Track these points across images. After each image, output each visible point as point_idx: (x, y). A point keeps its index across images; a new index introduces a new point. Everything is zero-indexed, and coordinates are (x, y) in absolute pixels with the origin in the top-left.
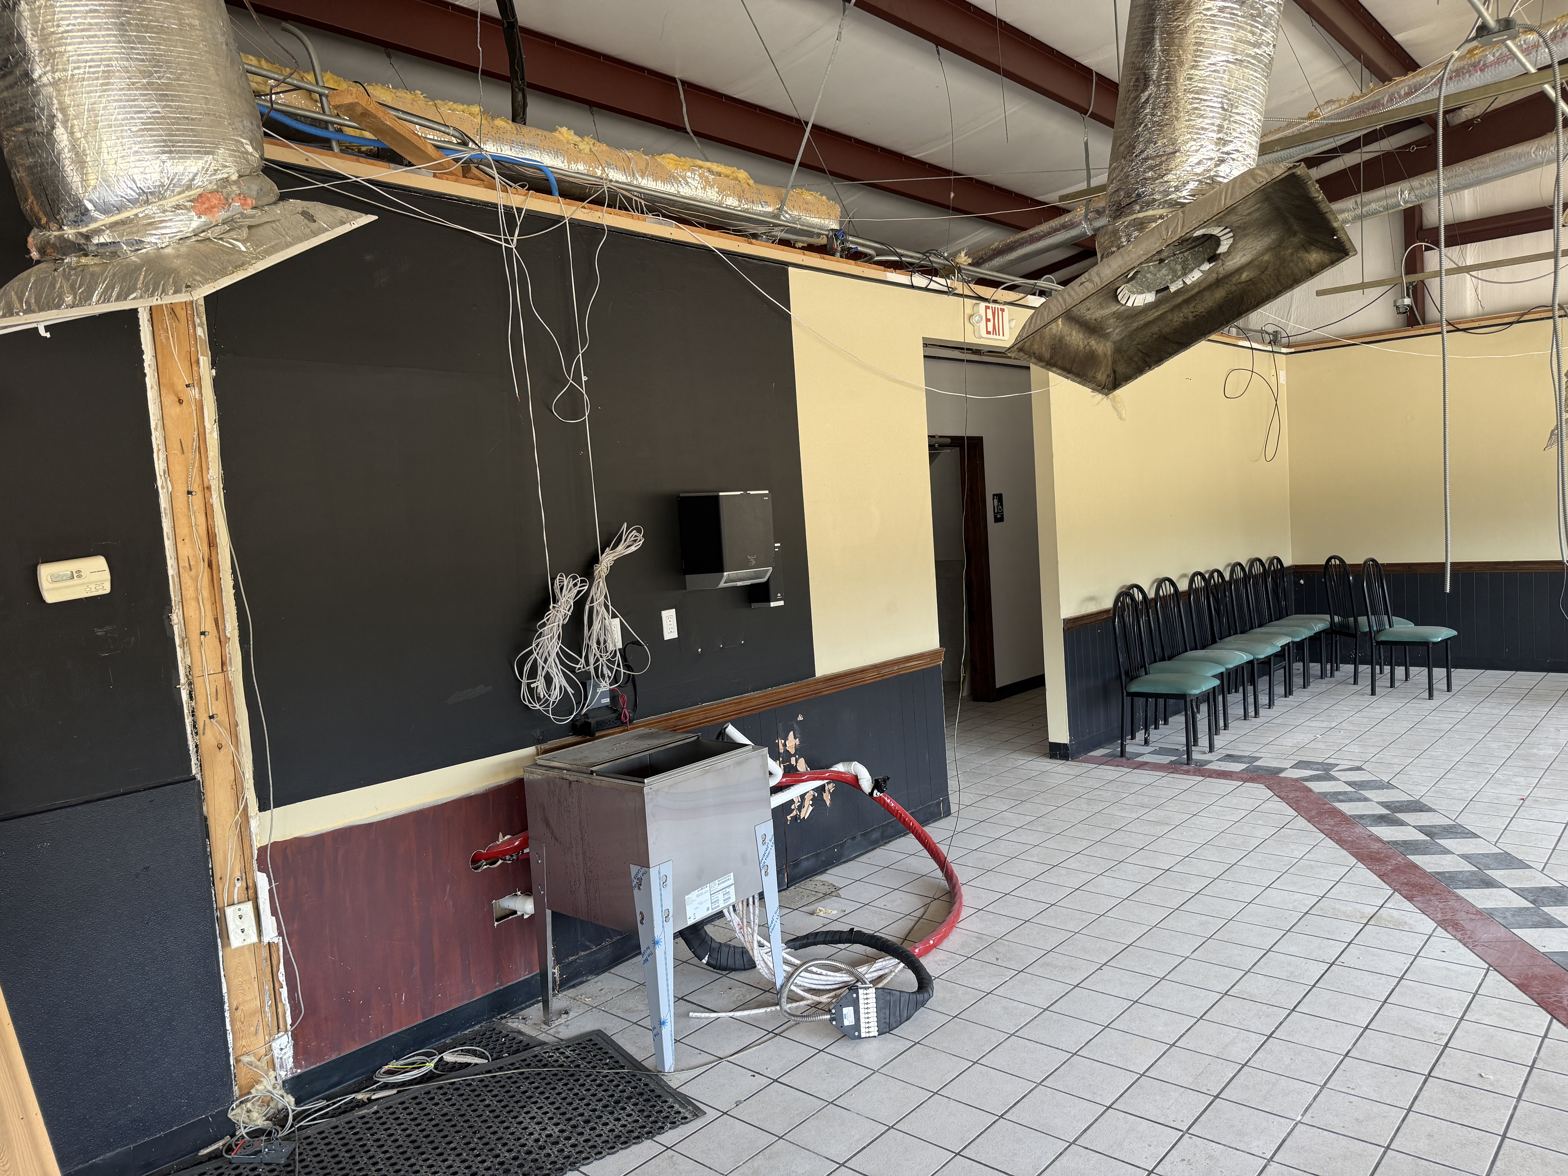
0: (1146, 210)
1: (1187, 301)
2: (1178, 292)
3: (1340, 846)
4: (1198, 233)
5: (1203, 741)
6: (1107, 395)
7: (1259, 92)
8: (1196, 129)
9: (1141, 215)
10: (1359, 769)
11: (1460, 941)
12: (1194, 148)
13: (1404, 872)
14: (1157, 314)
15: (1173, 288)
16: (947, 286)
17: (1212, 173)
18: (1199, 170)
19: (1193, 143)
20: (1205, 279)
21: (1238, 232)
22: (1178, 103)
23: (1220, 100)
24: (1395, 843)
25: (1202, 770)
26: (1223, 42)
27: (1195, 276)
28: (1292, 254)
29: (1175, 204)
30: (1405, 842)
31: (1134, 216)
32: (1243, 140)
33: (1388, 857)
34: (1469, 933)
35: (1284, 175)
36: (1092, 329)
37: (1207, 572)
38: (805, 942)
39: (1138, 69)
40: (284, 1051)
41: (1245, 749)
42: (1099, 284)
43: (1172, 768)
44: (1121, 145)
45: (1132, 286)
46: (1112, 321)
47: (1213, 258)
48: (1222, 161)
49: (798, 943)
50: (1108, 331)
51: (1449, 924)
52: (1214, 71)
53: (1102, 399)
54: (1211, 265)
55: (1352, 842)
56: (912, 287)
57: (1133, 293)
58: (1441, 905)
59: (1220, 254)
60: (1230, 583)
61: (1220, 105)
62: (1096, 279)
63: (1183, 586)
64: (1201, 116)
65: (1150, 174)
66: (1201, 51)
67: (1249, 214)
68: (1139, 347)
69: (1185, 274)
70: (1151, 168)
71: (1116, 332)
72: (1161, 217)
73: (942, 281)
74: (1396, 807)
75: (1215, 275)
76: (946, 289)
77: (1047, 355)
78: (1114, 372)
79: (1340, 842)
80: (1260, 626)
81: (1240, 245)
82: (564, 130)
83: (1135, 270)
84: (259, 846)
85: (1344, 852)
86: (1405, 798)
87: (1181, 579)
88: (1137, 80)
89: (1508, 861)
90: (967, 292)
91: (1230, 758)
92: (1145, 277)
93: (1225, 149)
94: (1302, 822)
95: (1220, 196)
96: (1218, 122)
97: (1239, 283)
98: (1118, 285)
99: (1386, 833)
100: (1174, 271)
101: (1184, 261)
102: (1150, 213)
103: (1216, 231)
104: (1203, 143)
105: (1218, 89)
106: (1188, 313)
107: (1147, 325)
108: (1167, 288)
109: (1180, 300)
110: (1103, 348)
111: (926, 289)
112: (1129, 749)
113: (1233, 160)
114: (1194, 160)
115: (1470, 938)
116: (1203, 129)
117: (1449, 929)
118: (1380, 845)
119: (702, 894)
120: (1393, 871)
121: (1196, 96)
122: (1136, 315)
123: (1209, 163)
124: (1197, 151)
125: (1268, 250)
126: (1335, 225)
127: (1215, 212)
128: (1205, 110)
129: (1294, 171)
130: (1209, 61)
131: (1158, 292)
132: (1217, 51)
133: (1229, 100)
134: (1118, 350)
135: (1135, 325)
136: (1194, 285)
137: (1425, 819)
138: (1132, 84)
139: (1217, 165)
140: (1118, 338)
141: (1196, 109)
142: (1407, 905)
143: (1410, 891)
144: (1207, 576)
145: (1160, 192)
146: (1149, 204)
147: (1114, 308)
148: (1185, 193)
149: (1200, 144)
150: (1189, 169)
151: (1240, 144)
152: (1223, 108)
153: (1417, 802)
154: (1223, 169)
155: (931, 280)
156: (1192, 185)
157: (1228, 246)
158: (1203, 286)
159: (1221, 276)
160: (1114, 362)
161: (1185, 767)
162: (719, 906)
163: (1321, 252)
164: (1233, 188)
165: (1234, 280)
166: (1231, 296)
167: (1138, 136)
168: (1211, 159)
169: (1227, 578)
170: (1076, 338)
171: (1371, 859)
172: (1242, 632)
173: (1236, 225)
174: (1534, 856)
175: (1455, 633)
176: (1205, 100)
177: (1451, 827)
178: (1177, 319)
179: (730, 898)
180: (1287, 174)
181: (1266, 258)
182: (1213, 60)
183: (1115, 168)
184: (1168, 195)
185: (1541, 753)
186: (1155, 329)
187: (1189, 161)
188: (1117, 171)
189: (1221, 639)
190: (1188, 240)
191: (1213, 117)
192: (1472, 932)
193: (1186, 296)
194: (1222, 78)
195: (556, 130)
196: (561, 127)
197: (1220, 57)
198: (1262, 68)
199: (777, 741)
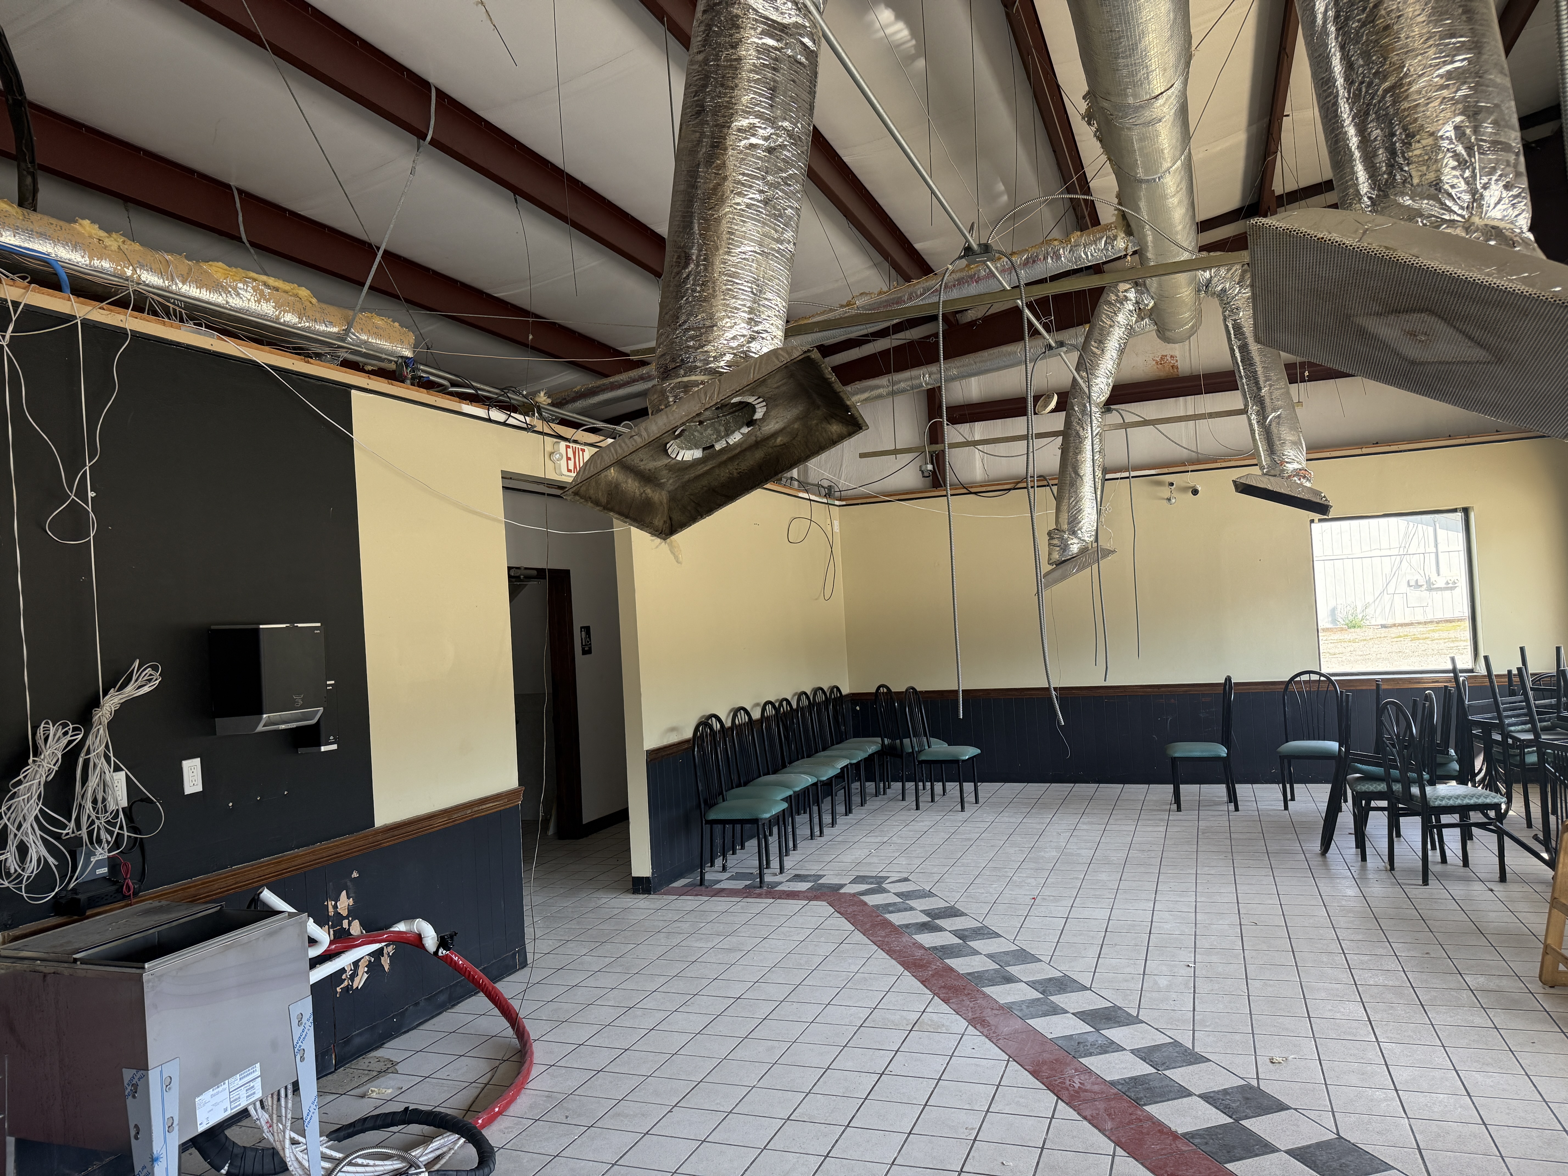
0: (690, 376)
1: (731, 459)
2: (722, 450)
3: (890, 956)
4: (734, 400)
5: (775, 863)
6: (665, 539)
7: (783, 282)
8: (731, 308)
9: (686, 379)
10: (906, 880)
11: (987, 1037)
12: (729, 324)
13: (941, 976)
14: (705, 469)
15: (718, 447)
16: (526, 423)
17: (745, 349)
18: (734, 344)
19: (728, 320)
20: (745, 440)
21: (771, 402)
22: (714, 283)
23: (750, 285)
24: (935, 948)
25: (773, 893)
26: (751, 234)
27: (736, 438)
28: (817, 424)
29: (714, 372)
30: (942, 947)
31: (680, 380)
32: (771, 322)
33: (929, 963)
34: (993, 1028)
35: (801, 358)
36: (647, 478)
37: (777, 701)
38: (350, 1131)
39: (679, 247)
41: (812, 869)
42: (646, 438)
43: (746, 893)
44: (666, 313)
45: (682, 442)
46: (665, 472)
47: (751, 423)
48: (753, 339)
49: (342, 1134)
50: (662, 481)
51: (978, 1022)
52: (744, 259)
53: (660, 544)
54: (749, 429)
55: (900, 951)
56: (489, 420)
57: (682, 448)
58: (971, 1005)
59: (756, 420)
60: (797, 710)
61: (750, 290)
62: (644, 434)
63: (756, 715)
64: (734, 297)
65: (691, 343)
66: (733, 240)
67: (778, 387)
68: (692, 497)
69: (728, 435)
70: (692, 338)
71: (670, 482)
72: (702, 383)
73: (521, 417)
74: (936, 914)
75: (754, 438)
76: (525, 426)
77: (604, 500)
78: (670, 519)
79: (890, 952)
80: (824, 749)
81: (773, 413)
82: (86, 222)
83: (682, 428)
85: (894, 962)
86: (942, 904)
87: (754, 709)
88: (679, 257)
89: (1023, 956)
90: (547, 431)
91: (798, 878)
92: (693, 435)
93: (756, 329)
94: (858, 936)
95: (750, 370)
96: (749, 304)
97: (775, 446)
98: (667, 441)
99: (927, 939)
100: (718, 432)
101: (726, 424)
102: (693, 378)
103: (751, 400)
104: (736, 320)
105: (748, 275)
106: (732, 469)
107: (697, 478)
108: (713, 446)
109: (725, 457)
110: (659, 496)
111: (504, 424)
112: (708, 877)
113: (763, 338)
114: (729, 335)
115: (994, 1032)
116: (736, 308)
117: (978, 1026)
118: (922, 951)
119: (218, 1093)
120: (933, 976)
121: (730, 279)
122: (687, 468)
123: (742, 339)
124: (731, 327)
125: (797, 419)
126: (848, 403)
127: (745, 384)
128: (737, 292)
129: (809, 354)
130: (740, 250)
131: (704, 449)
132: (746, 242)
133: (758, 286)
134: (673, 499)
135: (687, 477)
136: (736, 445)
137: (958, 923)
138: (674, 260)
139: (749, 342)
140: (671, 488)
141: (730, 290)
142: (945, 1007)
143: (947, 993)
144: (777, 705)
145: (701, 361)
146: (692, 370)
147: (666, 461)
148: (722, 364)
149: (733, 321)
150: (725, 342)
151: (768, 325)
152: (752, 292)
153: (952, 907)
154: (754, 346)
155: (510, 416)
156: (728, 357)
157: (762, 413)
158: (744, 446)
159: (759, 439)
160: (670, 509)
161: (758, 891)
162: (240, 1105)
163: (841, 425)
164: (761, 363)
165: (771, 443)
166: (768, 457)
167: (680, 307)
168: (744, 336)
169: (795, 706)
170: (631, 486)
171: (915, 966)
172: (809, 756)
173: (767, 396)
174: (1042, 950)
175: (979, 751)
176: (737, 283)
177: (979, 929)
178: (724, 474)
179: (254, 1093)
180: (803, 356)
181: (796, 426)
182: (742, 249)
183: (662, 334)
184: (708, 364)
185: (1047, 855)
186: (704, 482)
187: (725, 335)
188: (663, 337)
189: (790, 763)
190: (727, 405)
191: (744, 299)
192: (996, 1027)
193: (730, 455)
194: (751, 266)
195: (76, 222)
196: (83, 219)
197: (748, 247)
198: (784, 262)
199: (326, 903)
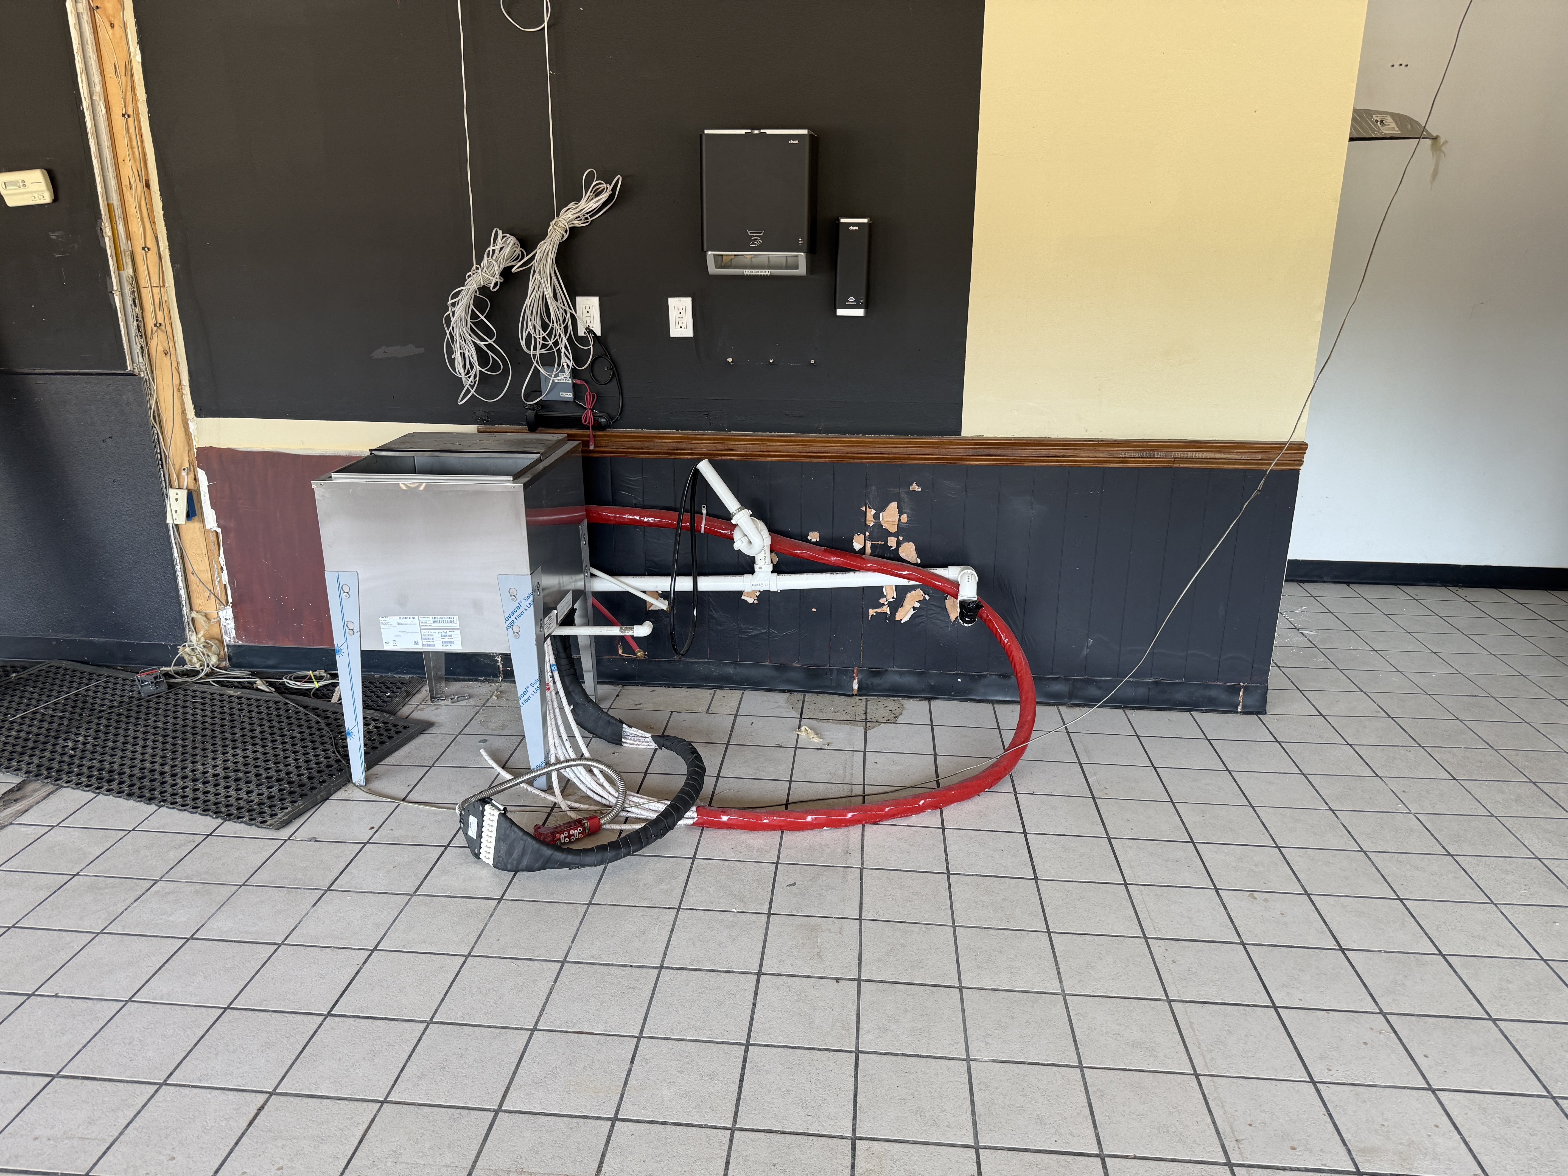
40: (227, 621)
84: (197, 447)
119: (406, 623)
162: (434, 645)
199: (863, 509)
